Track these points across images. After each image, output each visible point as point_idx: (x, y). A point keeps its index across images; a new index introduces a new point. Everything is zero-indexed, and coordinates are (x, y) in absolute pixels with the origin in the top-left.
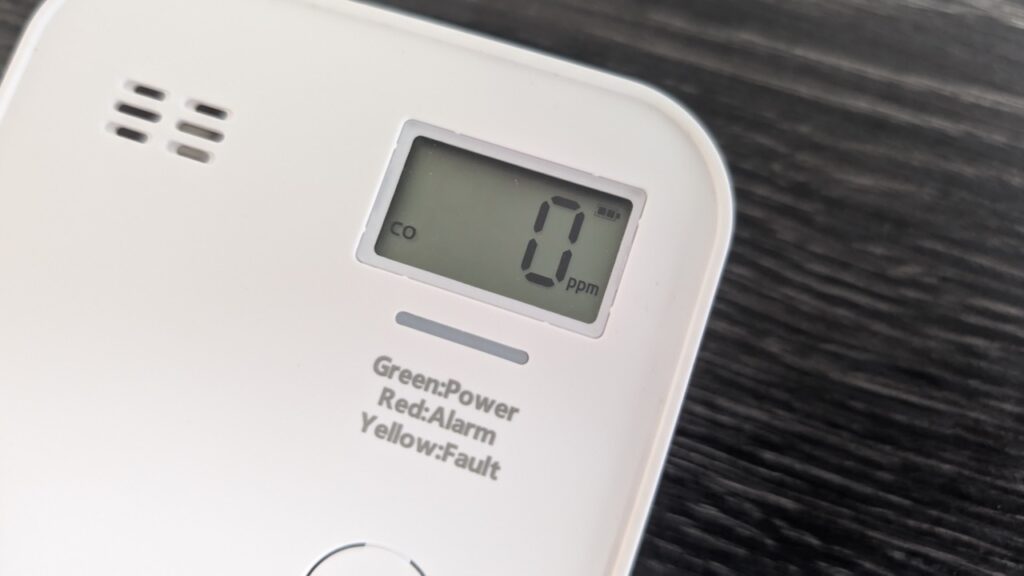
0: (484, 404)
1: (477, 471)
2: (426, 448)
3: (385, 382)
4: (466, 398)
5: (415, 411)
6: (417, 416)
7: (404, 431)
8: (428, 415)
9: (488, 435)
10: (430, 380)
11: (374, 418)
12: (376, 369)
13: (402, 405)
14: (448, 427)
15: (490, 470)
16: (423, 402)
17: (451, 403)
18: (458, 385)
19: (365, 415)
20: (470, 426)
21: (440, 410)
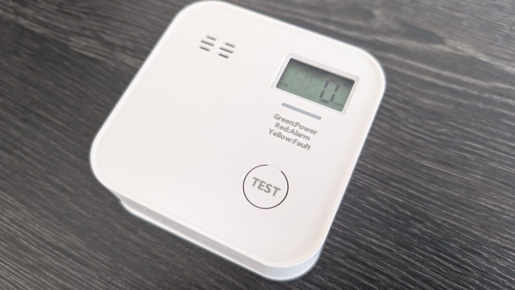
0: (307, 129)
1: (304, 147)
2: (288, 140)
3: (277, 121)
4: (302, 127)
5: (286, 129)
6: (286, 131)
7: (282, 135)
8: (289, 131)
9: (308, 138)
10: (291, 122)
11: (273, 130)
12: (275, 117)
13: (282, 128)
14: (295, 135)
15: (307, 147)
16: (288, 127)
17: (297, 128)
18: (299, 124)
19: (270, 129)
20: (302, 135)
21: (293, 130)
